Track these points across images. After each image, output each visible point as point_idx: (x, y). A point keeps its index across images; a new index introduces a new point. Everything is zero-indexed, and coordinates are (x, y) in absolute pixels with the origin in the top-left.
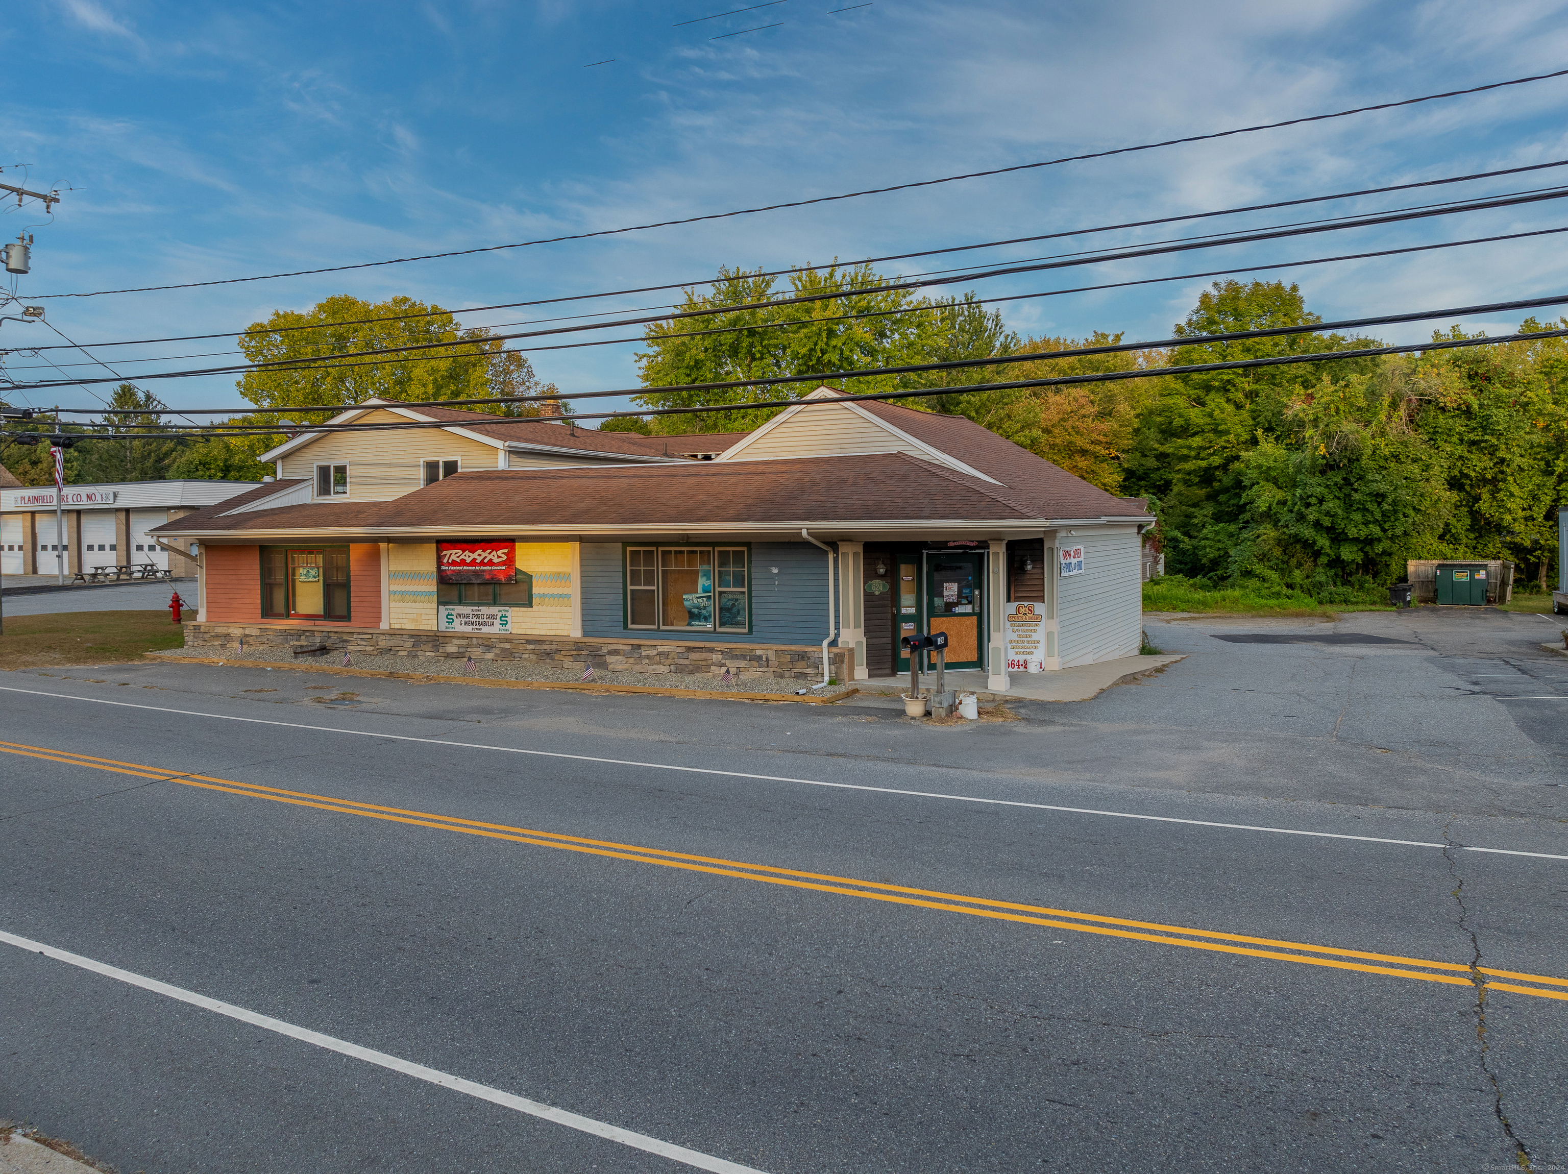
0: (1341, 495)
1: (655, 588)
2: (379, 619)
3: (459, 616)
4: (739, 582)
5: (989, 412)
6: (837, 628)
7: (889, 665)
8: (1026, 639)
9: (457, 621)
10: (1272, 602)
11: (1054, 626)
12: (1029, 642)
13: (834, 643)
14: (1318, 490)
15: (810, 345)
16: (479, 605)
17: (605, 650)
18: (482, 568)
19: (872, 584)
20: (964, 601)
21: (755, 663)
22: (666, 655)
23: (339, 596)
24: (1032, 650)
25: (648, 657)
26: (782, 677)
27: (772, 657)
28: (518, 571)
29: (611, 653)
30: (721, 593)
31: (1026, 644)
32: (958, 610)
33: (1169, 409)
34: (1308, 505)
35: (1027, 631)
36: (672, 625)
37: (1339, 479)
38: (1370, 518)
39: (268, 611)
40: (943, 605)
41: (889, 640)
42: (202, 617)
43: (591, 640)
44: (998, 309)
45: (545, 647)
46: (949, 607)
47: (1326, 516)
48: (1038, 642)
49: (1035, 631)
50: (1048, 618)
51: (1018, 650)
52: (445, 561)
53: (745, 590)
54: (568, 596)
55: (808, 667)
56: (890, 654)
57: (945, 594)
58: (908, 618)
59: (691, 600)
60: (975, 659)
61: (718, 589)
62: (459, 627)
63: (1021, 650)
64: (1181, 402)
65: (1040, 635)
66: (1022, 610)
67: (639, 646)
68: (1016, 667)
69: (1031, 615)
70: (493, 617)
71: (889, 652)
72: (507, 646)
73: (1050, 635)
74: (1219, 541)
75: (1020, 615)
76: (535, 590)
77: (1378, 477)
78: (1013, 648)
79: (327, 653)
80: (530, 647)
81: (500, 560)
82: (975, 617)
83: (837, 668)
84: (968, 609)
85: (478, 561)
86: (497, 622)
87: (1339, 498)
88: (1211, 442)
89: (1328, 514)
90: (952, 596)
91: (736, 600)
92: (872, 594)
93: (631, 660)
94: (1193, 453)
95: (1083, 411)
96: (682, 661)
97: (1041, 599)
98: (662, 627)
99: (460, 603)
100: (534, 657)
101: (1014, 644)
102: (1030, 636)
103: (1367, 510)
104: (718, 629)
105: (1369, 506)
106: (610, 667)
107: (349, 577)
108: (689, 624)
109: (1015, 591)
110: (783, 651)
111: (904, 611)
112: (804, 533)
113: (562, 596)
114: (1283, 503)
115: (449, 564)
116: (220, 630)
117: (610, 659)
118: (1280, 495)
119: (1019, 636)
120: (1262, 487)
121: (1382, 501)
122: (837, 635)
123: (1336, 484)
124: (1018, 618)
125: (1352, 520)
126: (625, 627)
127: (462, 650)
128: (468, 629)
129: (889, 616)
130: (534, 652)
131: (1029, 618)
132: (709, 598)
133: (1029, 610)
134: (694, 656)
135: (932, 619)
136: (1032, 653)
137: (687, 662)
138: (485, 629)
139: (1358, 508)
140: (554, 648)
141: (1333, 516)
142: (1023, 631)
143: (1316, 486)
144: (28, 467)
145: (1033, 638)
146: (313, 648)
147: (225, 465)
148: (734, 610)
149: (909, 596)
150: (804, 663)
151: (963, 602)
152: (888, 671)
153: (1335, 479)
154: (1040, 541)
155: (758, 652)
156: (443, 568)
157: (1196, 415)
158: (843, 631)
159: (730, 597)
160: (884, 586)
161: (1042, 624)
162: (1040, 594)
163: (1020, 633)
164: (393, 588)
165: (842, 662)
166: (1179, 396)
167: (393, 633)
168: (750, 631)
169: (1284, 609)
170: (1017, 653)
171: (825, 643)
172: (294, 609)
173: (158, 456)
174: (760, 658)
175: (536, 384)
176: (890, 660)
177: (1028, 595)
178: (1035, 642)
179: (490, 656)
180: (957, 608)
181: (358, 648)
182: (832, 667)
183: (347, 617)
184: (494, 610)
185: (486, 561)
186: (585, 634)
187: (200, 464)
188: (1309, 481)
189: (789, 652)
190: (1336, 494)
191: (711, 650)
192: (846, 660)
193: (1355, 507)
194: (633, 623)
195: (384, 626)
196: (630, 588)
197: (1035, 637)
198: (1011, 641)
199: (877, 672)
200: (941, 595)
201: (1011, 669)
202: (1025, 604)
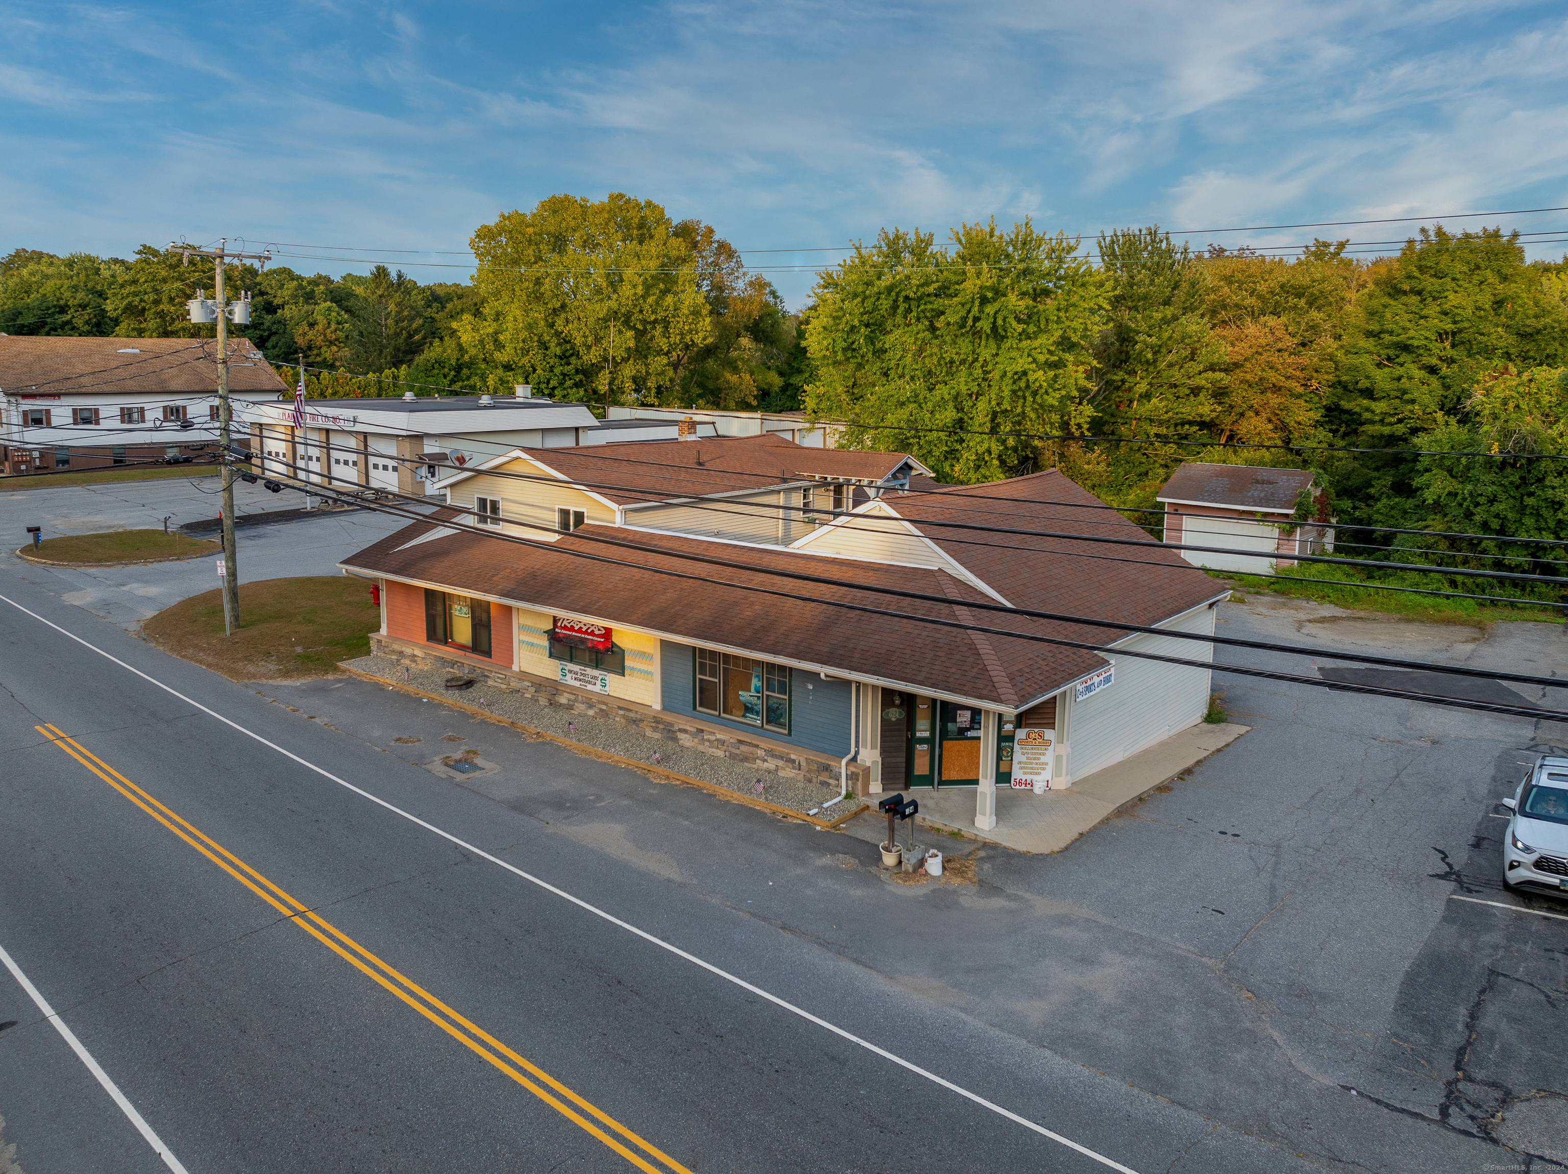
0: (1518, 495)
1: (717, 680)
2: (511, 661)
3: (570, 671)
4: (782, 691)
5: (1170, 352)
6: (857, 745)
7: (903, 780)
8: (1034, 761)
9: (569, 676)
10: (1428, 601)
11: (1064, 749)
12: (1037, 764)
13: (854, 759)
14: (1490, 489)
15: (963, 313)
16: (586, 665)
17: (676, 728)
18: (586, 636)
19: (889, 712)
20: (978, 726)
21: (790, 765)
22: (723, 742)
23: (483, 633)
24: (1039, 771)
25: (709, 740)
26: (810, 781)
27: (803, 764)
28: (613, 645)
29: (681, 730)
30: (768, 696)
31: (1034, 766)
33: (1356, 368)
34: (1477, 504)
35: (1036, 754)
36: (731, 714)
37: (1516, 478)
38: (1543, 525)
39: (432, 635)
40: (956, 730)
41: (903, 760)
42: (384, 631)
43: (668, 717)
44: (1187, 242)
45: (632, 715)
46: (962, 731)
47: (1495, 517)
48: (1046, 764)
49: (1044, 754)
50: (1058, 742)
51: (1026, 771)
52: (559, 624)
53: (787, 697)
54: (651, 673)
55: (831, 778)
57: (958, 720)
58: (923, 741)
59: (745, 696)
61: (766, 693)
62: (570, 681)
63: (1029, 771)
64: (1366, 362)
65: (1048, 757)
66: (1032, 736)
67: (702, 731)
68: (1023, 785)
69: (1040, 741)
70: (595, 678)
71: (903, 770)
72: (604, 707)
73: (1058, 758)
74: (1393, 517)
75: (1029, 740)
76: (627, 663)
77: (1557, 482)
78: (1021, 768)
79: (472, 686)
80: (621, 712)
81: (599, 632)
83: (853, 783)
84: (980, 734)
85: (584, 630)
86: (598, 683)
87: (1514, 498)
88: (1396, 409)
89: (1497, 516)
90: (965, 722)
91: (780, 704)
92: (889, 720)
93: (696, 740)
94: (1377, 418)
95: (1280, 345)
96: (734, 751)
97: (1052, 726)
98: (723, 715)
99: (571, 661)
100: (623, 721)
101: (1022, 765)
102: (1039, 759)
103: (1542, 515)
104: (765, 726)
105: (1544, 512)
106: (681, 742)
107: (489, 617)
108: (744, 716)
110: (812, 761)
111: (918, 734)
112: (822, 676)
113: (646, 672)
114: (1453, 495)
115: (562, 628)
116: (396, 647)
117: (680, 736)
118: (1453, 485)
119: (1028, 758)
120: (1435, 475)
121: (1558, 509)
122: (857, 753)
123: (1511, 483)
124: (1027, 742)
125: (1523, 524)
126: (695, 708)
127: (571, 703)
128: (577, 684)
129: (905, 739)
130: (623, 716)
132: (758, 697)
133: (1038, 735)
134: (744, 748)
135: (945, 743)
136: (1039, 774)
137: (738, 752)
138: (590, 687)
139: (1532, 513)
140: (639, 717)
141: (1502, 519)
142: (1032, 754)
143: (1487, 484)
144: (307, 328)
145: (1041, 761)
146: (460, 683)
147: (457, 364)
148: (779, 712)
149: (923, 722)
150: (828, 774)
151: (975, 728)
152: (902, 783)
153: (1511, 478)
155: (793, 757)
156: (557, 630)
157: (1381, 378)
158: (862, 750)
159: (775, 700)
160: (900, 713)
161: (1051, 748)
162: (1051, 722)
163: (1029, 756)
164: (523, 638)
165: (858, 780)
166: (1367, 355)
167: (523, 675)
168: (790, 734)
169: (1439, 611)
170: (1025, 773)
171: (844, 762)
172: (451, 638)
173: (409, 333)
174: (794, 761)
175: (745, 274)
176: (904, 777)
178: (1043, 764)
179: (591, 712)
180: (969, 733)
181: (496, 684)
182: (850, 782)
183: (488, 653)
184: (596, 673)
185: (589, 631)
186: (665, 707)
187: (436, 362)
188: (1483, 478)
189: (816, 762)
190: (1512, 493)
191: (757, 746)
192: (860, 779)
193: (1528, 511)
194: (701, 705)
195: (515, 668)
196: (698, 676)
197: (1043, 759)
198: (1020, 763)
199: (889, 786)
200: (955, 721)
201: (1018, 787)
202: (1036, 730)
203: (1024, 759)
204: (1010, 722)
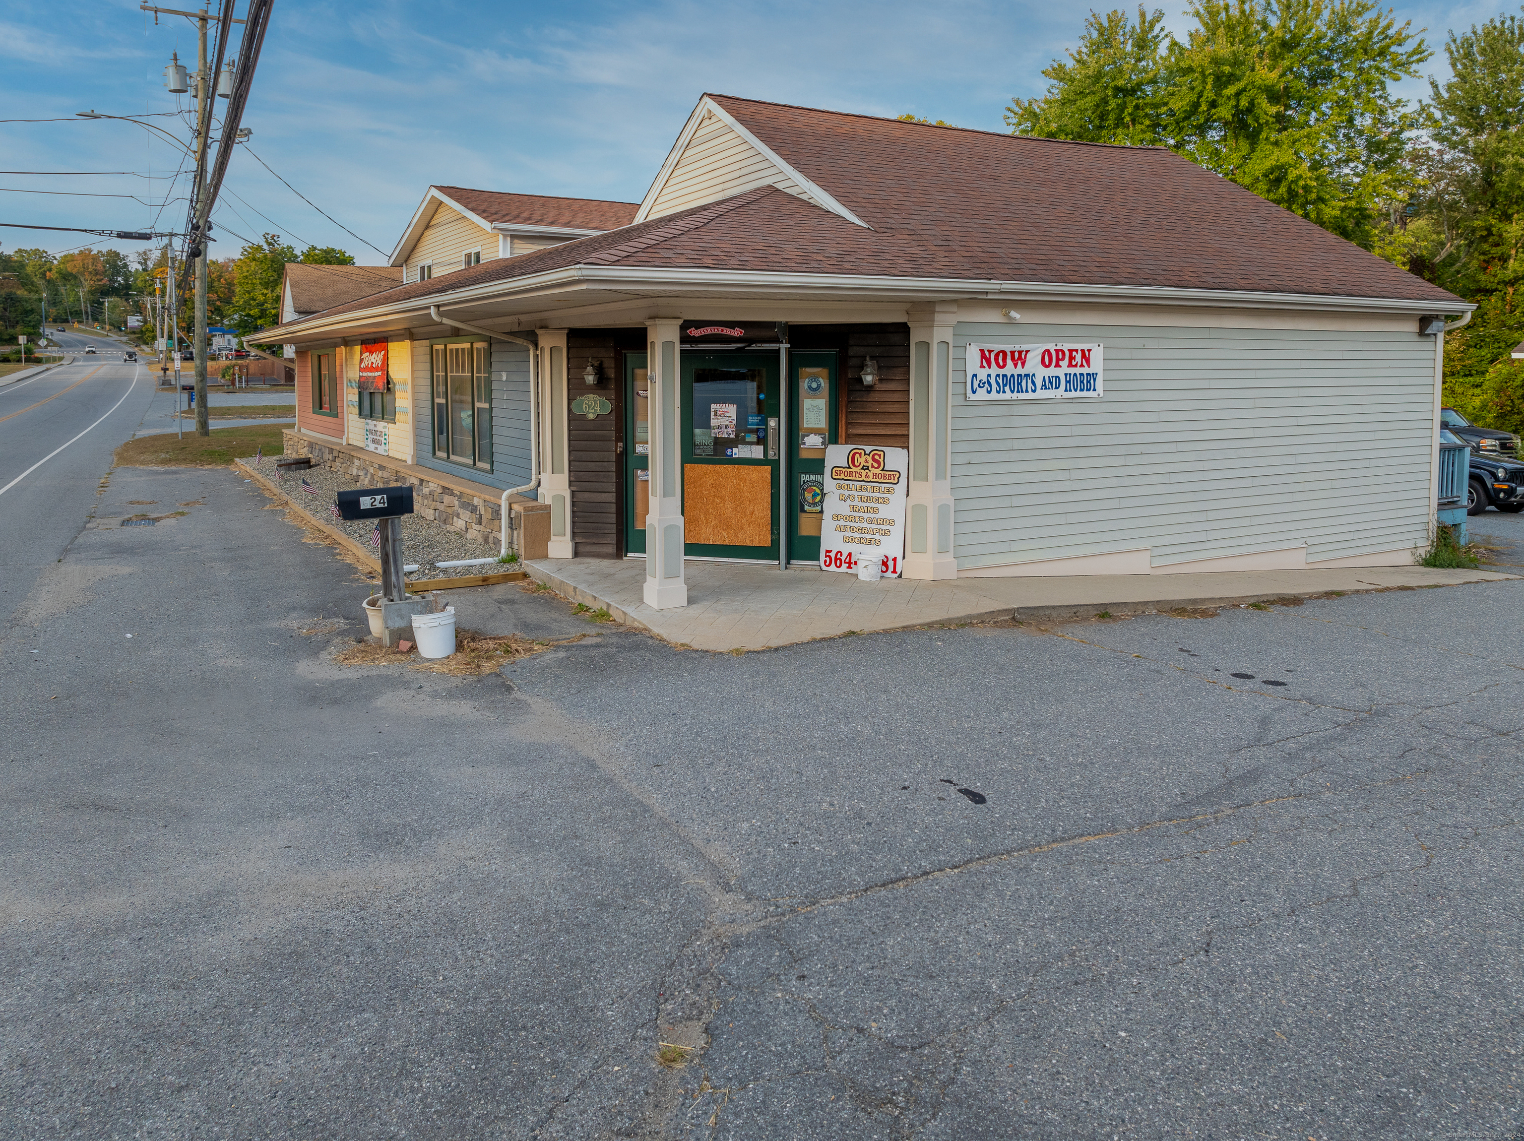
7: (613, 539)
8: (866, 515)
11: (926, 494)
12: (871, 521)
19: (583, 401)
20: (752, 438)
24: (877, 536)
28: (388, 379)
31: (865, 525)
32: (739, 452)
35: (869, 499)
40: (710, 441)
41: (612, 497)
46: (721, 445)
48: (891, 522)
49: (885, 501)
50: (915, 476)
51: (850, 534)
56: (614, 520)
57: (714, 422)
60: (768, 544)
63: (855, 535)
65: (895, 507)
66: (860, 460)
68: (845, 566)
69: (878, 471)
71: (613, 518)
73: (916, 510)
75: (854, 469)
78: (840, 529)
82: (768, 468)
84: (757, 452)
90: (727, 427)
92: (583, 417)
97: (902, 441)
101: (842, 522)
102: (875, 511)
109: (848, 424)
111: (639, 449)
119: (852, 508)
124: (851, 474)
129: (612, 457)
131: (874, 475)
133: (873, 459)
135: (690, 466)
136: (876, 543)
142: (861, 498)
145: (881, 515)
149: (645, 424)
151: (748, 439)
152: (612, 549)
154: (903, 330)
160: (603, 406)
161: (901, 488)
162: (899, 431)
163: (856, 503)
170: (847, 540)
171: (505, 496)
176: (614, 531)
177: (877, 432)
178: (884, 521)
180: (735, 450)
182: (515, 533)
197: (884, 512)
198: (836, 517)
199: (589, 548)
200: (707, 425)
201: (833, 568)
202: (868, 449)
203: (844, 509)
204: (817, 431)
